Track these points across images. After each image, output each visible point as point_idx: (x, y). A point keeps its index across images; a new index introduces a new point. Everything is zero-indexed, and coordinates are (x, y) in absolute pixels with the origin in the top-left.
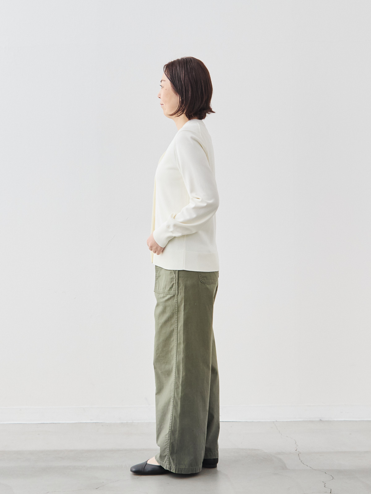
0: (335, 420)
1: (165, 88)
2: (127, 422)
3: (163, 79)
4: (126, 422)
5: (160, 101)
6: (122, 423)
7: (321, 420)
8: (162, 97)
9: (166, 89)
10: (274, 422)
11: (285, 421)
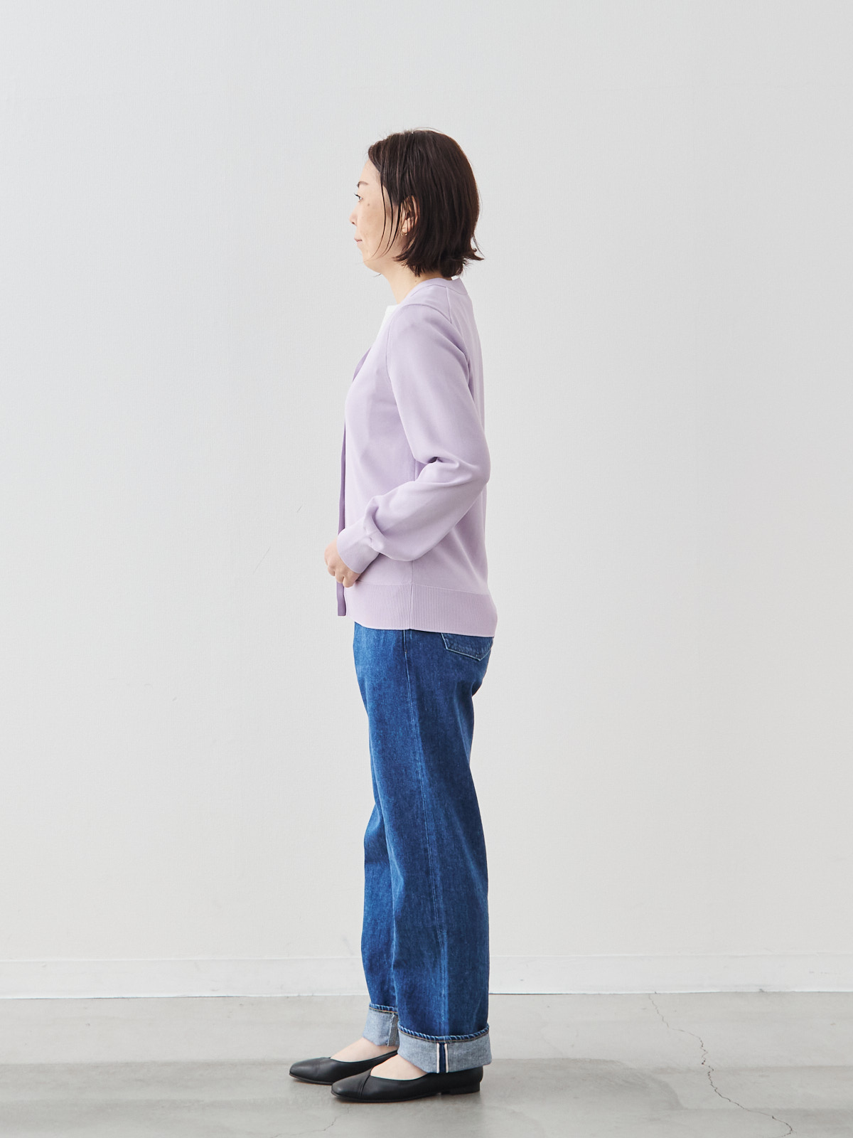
0: (796, 991)
1: (366, 201)
2: (299, 996)
3: (362, 180)
4: (296, 995)
5: (355, 232)
6: (288, 997)
7: (762, 991)
8: (359, 222)
9: (369, 205)
10: (649, 994)
11: (677, 992)
